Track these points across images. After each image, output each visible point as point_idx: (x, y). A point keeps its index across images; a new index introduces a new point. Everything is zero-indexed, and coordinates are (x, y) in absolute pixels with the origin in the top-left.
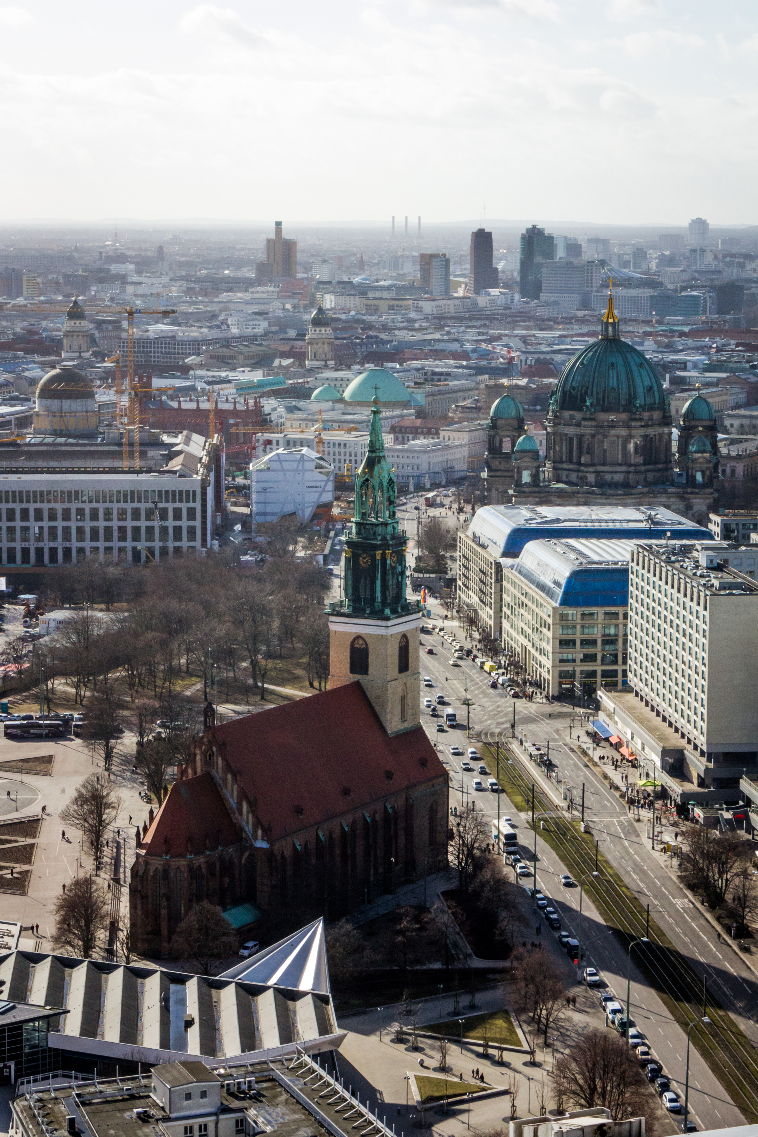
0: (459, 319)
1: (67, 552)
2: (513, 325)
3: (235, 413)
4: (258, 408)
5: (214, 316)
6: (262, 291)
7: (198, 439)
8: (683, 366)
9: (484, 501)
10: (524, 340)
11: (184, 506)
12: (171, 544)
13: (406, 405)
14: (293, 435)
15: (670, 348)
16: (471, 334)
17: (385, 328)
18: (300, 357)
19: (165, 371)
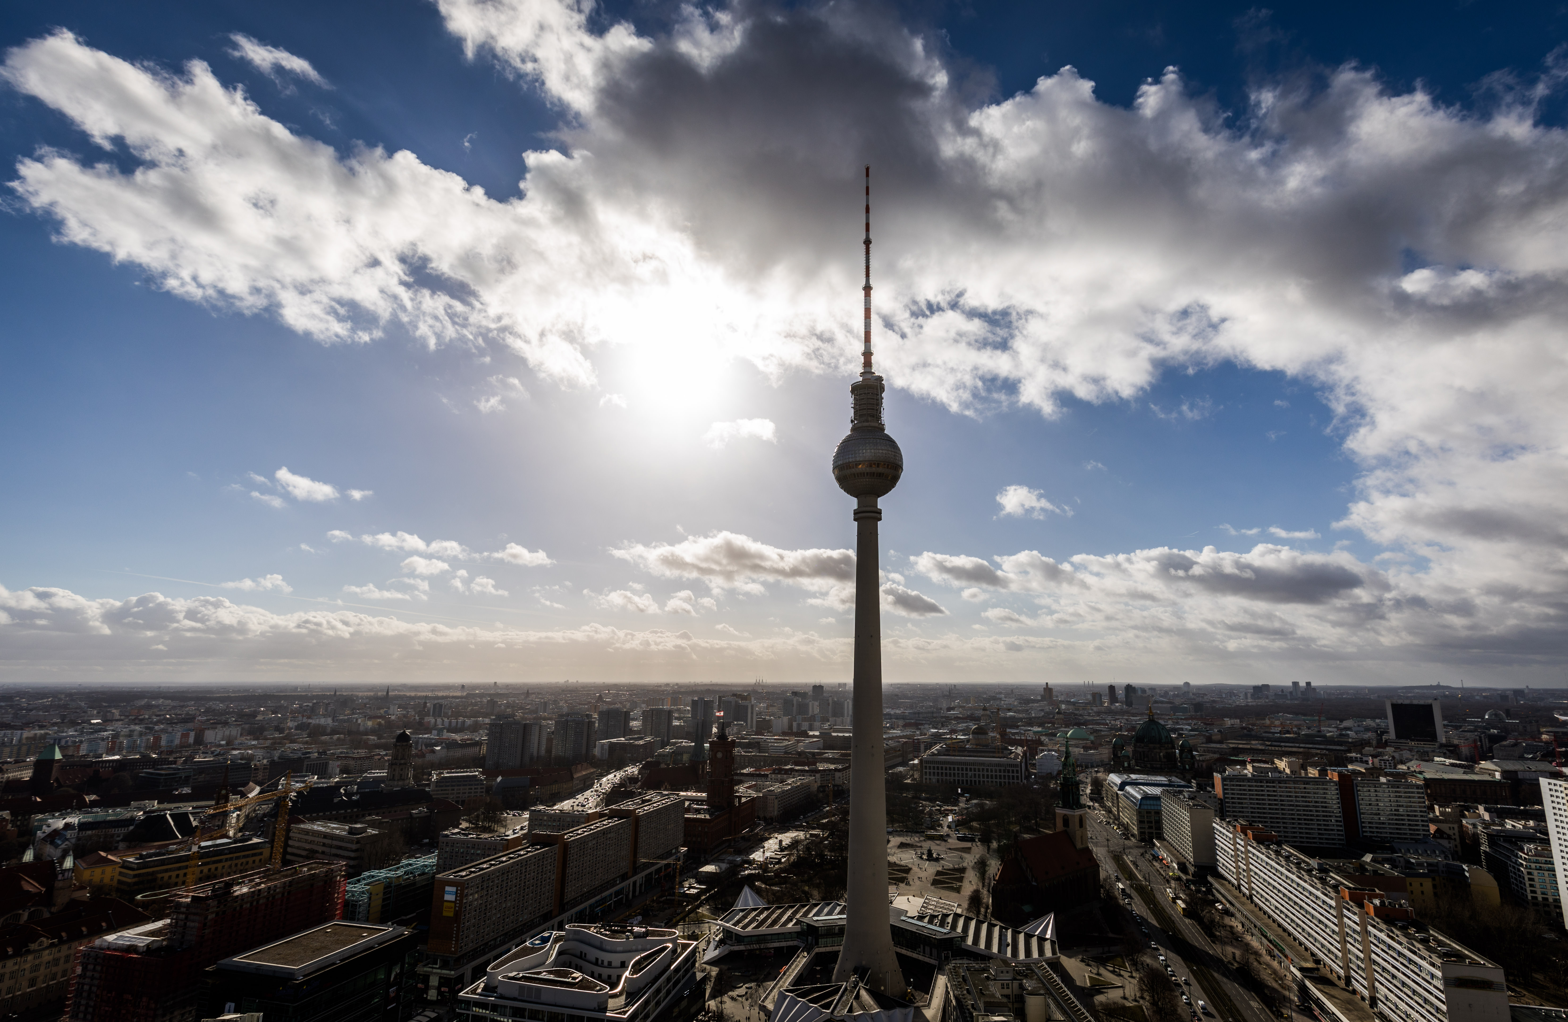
0: (1106, 713)
1: (979, 782)
2: (1123, 715)
3: (1032, 740)
4: (1040, 739)
5: (1027, 711)
6: (1042, 703)
7: (1020, 748)
8: (1182, 729)
9: (1112, 772)
10: (1127, 720)
11: (1015, 769)
12: (1011, 781)
13: (1087, 739)
14: (1050, 748)
15: (1177, 723)
16: (1109, 718)
17: (1081, 715)
18: (1053, 724)
19: (1012, 727)
